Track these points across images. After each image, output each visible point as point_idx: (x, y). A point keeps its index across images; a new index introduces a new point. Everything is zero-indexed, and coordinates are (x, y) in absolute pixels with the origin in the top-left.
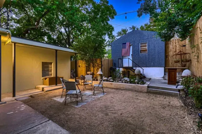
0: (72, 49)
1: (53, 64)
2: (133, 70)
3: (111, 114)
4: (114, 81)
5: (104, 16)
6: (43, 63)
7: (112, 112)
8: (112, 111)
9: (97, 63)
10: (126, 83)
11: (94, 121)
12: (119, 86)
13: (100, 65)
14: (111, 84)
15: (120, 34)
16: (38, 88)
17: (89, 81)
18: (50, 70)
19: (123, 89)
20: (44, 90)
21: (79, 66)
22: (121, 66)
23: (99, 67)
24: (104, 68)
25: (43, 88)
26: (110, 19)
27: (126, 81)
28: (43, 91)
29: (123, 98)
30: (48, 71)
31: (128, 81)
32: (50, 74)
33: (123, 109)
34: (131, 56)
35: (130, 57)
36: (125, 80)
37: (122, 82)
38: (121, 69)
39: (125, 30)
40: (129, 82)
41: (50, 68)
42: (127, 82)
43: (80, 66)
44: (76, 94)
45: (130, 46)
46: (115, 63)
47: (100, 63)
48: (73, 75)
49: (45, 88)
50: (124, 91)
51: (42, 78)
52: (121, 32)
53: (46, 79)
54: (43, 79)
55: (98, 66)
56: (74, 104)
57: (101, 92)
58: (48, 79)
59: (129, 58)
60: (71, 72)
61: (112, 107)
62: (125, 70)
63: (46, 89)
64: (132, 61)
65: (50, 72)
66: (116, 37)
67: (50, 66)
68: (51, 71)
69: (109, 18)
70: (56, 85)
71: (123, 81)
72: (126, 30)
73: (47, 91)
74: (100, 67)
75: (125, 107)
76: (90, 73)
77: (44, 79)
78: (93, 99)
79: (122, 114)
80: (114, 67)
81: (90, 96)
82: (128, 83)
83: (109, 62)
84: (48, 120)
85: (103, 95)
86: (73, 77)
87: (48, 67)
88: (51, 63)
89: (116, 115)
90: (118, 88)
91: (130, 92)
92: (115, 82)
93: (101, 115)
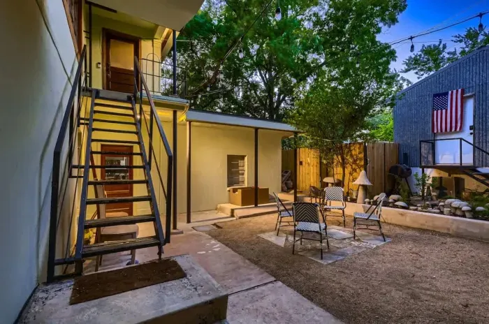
0: (291, 124)
1: (246, 158)
2: (478, 177)
3: (429, 298)
4: (411, 207)
5: (365, 23)
6: (229, 156)
7: (428, 292)
8: (428, 289)
9: (352, 156)
10: (455, 215)
11: (383, 304)
12: (431, 224)
13: (361, 159)
14: (402, 215)
15: (415, 64)
16: (222, 210)
17: (332, 202)
18: (240, 172)
19: (446, 231)
20: (235, 214)
21: (301, 163)
22: (428, 162)
23: (357, 165)
24: (373, 168)
25: (233, 211)
26: (384, 28)
27: (459, 208)
28: (232, 216)
29: (455, 260)
30: (237, 173)
31: (464, 211)
32: (240, 180)
33: (466, 292)
34: (467, 131)
35: (467, 135)
36: (453, 205)
37: (442, 213)
38: (431, 173)
39: (436, 48)
40: (467, 214)
41: (240, 168)
42: (458, 212)
43: (304, 163)
44: (317, 232)
45: (464, 100)
46: (405, 155)
47: (362, 156)
48: (286, 184)
49: (236, 211)
50: (451, 239)
51: (228, 189)
52: (420, 55)
53: (235, 191)
54: (229, 191)
55: (355, 162)
56: (314, 255)
57: (374, 234)
58: (240, 190)
59: (461, 139)
60: (283, 176)
61: (424, 279)
62: (445, 175)
63: (238, 213)
64: (475, 147)
65: (241, 176)
66: (401, 75)
67: (240, 162)
68: (243, 174)
69: (381, 25)
70: (256, 206)
71: (446, 210)
72: (441, 46)
73: (240, 218)
74: (361, 166)
75: (473, 287)
76: (332, 181)
77: (232, 191)
78: (358, 251)
79: (466, 306)
80: (404, 166)
81: (344, 241)
82: (464, 216)
83: (387, 150)
84: (275, 281)
85: (383, 243)
86: (286, 188)
87: (237, 166)
88: (243, 158)
89: (447, 305)
90: (425, 227)
91: (476, 244)
92: (416, 210)
93: (396, 295)
